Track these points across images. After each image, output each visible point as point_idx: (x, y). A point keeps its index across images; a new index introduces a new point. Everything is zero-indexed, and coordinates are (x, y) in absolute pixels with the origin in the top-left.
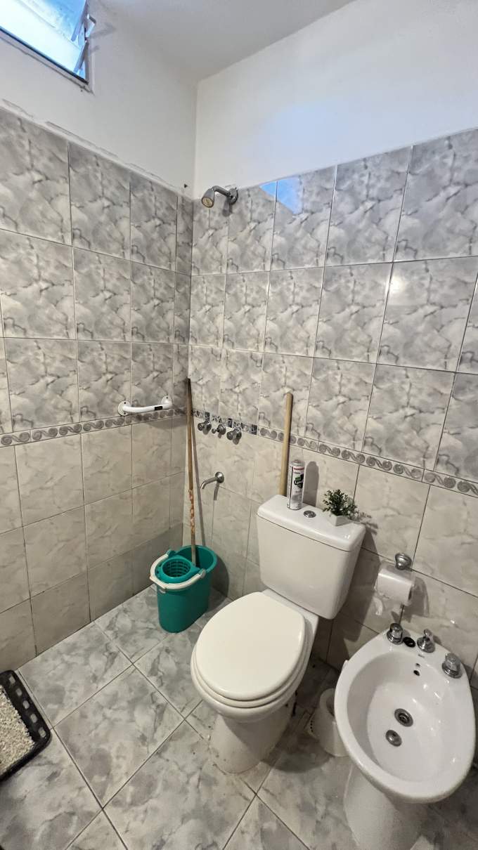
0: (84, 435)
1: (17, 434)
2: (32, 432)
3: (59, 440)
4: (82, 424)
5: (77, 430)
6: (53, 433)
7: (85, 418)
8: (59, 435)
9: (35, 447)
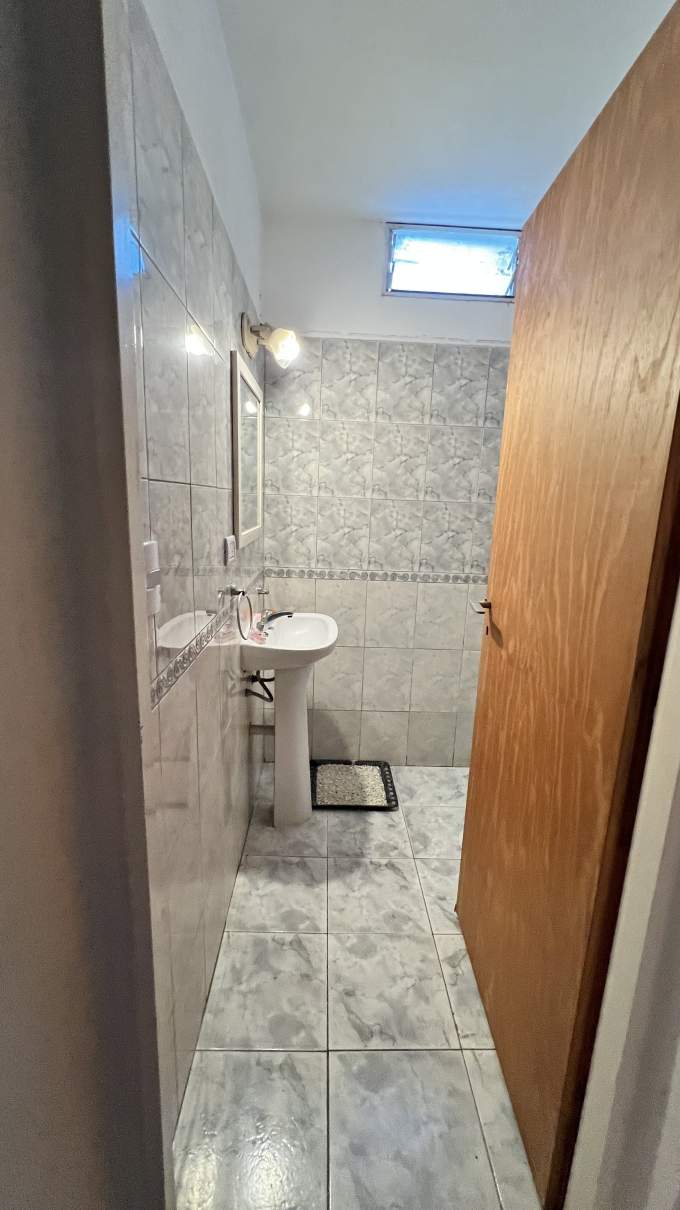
0: (472, 586)
1: (422, 574)
2: (431, 575)
3: (450, 585)
4: (472, 576)
5: (466, 581)
6: (447, 578)
7: (474, 571)
8: (451, 581)
9: (432, 587)
